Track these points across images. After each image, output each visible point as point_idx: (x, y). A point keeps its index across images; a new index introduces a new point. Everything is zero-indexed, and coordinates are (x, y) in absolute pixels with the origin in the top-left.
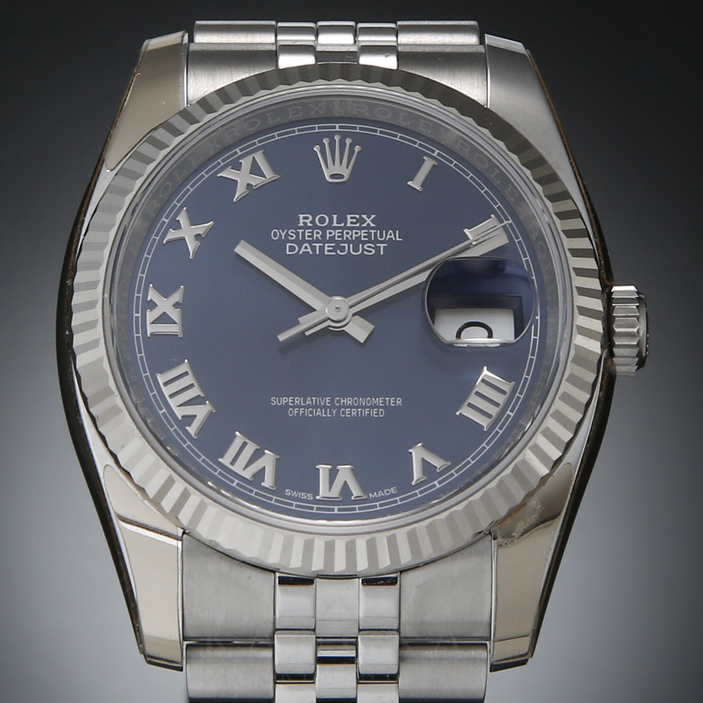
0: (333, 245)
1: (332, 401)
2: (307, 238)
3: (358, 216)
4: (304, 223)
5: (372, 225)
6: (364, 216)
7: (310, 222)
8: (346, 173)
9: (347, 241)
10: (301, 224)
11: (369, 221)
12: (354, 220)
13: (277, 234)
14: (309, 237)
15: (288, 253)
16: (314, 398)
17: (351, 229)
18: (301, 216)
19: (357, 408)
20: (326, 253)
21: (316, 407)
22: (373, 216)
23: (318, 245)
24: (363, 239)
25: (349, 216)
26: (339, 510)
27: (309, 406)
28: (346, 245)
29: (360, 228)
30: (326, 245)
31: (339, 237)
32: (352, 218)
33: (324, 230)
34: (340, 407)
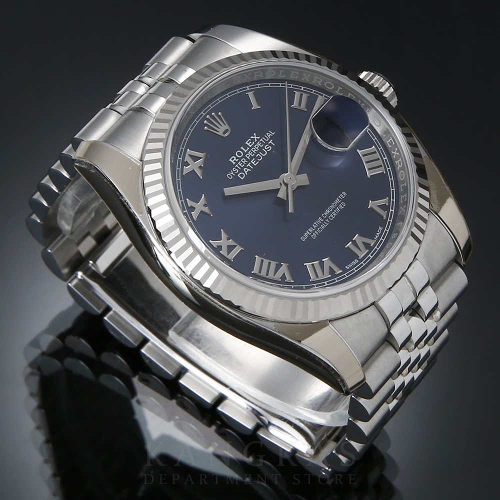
0: (254, 159)
1: (323, 218)
2: (242, 166)
3: (249, 140)
4: (234, 161)
5: (258, 138)
6: (252, 137)
7: (236, 159)
8: (227, 127)
9: (257, 153)
10: (234, 163)
11: (255, 137)
12: (250, 142)
13: (230, 175)
14: (242, 165)
15: (242, 179)
16: (315, 223)
17: (253, 146)
18: (230, 160)
19: (333, 211)
20: (255, 165)
21: (319, 226)
22: (255, 134)
23: (249, 165)
24: (261, 146)
25: (246, 143)
26: (372, 255)
27: (317, 228)
28: (258, 154)
29: (256, 143)
30: (252, 162)
31: (252, 154)
32: (248, 142)
33: (244, 157)
34: (327, 217)
